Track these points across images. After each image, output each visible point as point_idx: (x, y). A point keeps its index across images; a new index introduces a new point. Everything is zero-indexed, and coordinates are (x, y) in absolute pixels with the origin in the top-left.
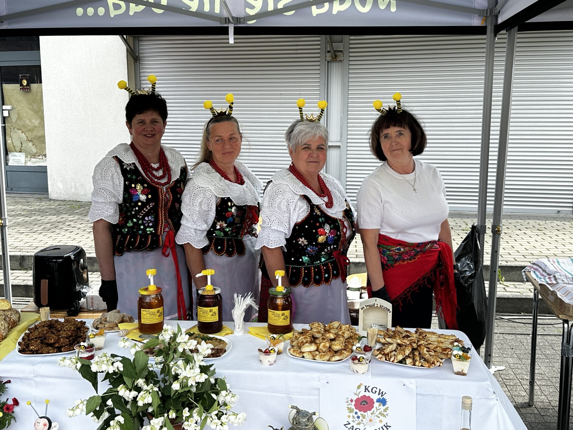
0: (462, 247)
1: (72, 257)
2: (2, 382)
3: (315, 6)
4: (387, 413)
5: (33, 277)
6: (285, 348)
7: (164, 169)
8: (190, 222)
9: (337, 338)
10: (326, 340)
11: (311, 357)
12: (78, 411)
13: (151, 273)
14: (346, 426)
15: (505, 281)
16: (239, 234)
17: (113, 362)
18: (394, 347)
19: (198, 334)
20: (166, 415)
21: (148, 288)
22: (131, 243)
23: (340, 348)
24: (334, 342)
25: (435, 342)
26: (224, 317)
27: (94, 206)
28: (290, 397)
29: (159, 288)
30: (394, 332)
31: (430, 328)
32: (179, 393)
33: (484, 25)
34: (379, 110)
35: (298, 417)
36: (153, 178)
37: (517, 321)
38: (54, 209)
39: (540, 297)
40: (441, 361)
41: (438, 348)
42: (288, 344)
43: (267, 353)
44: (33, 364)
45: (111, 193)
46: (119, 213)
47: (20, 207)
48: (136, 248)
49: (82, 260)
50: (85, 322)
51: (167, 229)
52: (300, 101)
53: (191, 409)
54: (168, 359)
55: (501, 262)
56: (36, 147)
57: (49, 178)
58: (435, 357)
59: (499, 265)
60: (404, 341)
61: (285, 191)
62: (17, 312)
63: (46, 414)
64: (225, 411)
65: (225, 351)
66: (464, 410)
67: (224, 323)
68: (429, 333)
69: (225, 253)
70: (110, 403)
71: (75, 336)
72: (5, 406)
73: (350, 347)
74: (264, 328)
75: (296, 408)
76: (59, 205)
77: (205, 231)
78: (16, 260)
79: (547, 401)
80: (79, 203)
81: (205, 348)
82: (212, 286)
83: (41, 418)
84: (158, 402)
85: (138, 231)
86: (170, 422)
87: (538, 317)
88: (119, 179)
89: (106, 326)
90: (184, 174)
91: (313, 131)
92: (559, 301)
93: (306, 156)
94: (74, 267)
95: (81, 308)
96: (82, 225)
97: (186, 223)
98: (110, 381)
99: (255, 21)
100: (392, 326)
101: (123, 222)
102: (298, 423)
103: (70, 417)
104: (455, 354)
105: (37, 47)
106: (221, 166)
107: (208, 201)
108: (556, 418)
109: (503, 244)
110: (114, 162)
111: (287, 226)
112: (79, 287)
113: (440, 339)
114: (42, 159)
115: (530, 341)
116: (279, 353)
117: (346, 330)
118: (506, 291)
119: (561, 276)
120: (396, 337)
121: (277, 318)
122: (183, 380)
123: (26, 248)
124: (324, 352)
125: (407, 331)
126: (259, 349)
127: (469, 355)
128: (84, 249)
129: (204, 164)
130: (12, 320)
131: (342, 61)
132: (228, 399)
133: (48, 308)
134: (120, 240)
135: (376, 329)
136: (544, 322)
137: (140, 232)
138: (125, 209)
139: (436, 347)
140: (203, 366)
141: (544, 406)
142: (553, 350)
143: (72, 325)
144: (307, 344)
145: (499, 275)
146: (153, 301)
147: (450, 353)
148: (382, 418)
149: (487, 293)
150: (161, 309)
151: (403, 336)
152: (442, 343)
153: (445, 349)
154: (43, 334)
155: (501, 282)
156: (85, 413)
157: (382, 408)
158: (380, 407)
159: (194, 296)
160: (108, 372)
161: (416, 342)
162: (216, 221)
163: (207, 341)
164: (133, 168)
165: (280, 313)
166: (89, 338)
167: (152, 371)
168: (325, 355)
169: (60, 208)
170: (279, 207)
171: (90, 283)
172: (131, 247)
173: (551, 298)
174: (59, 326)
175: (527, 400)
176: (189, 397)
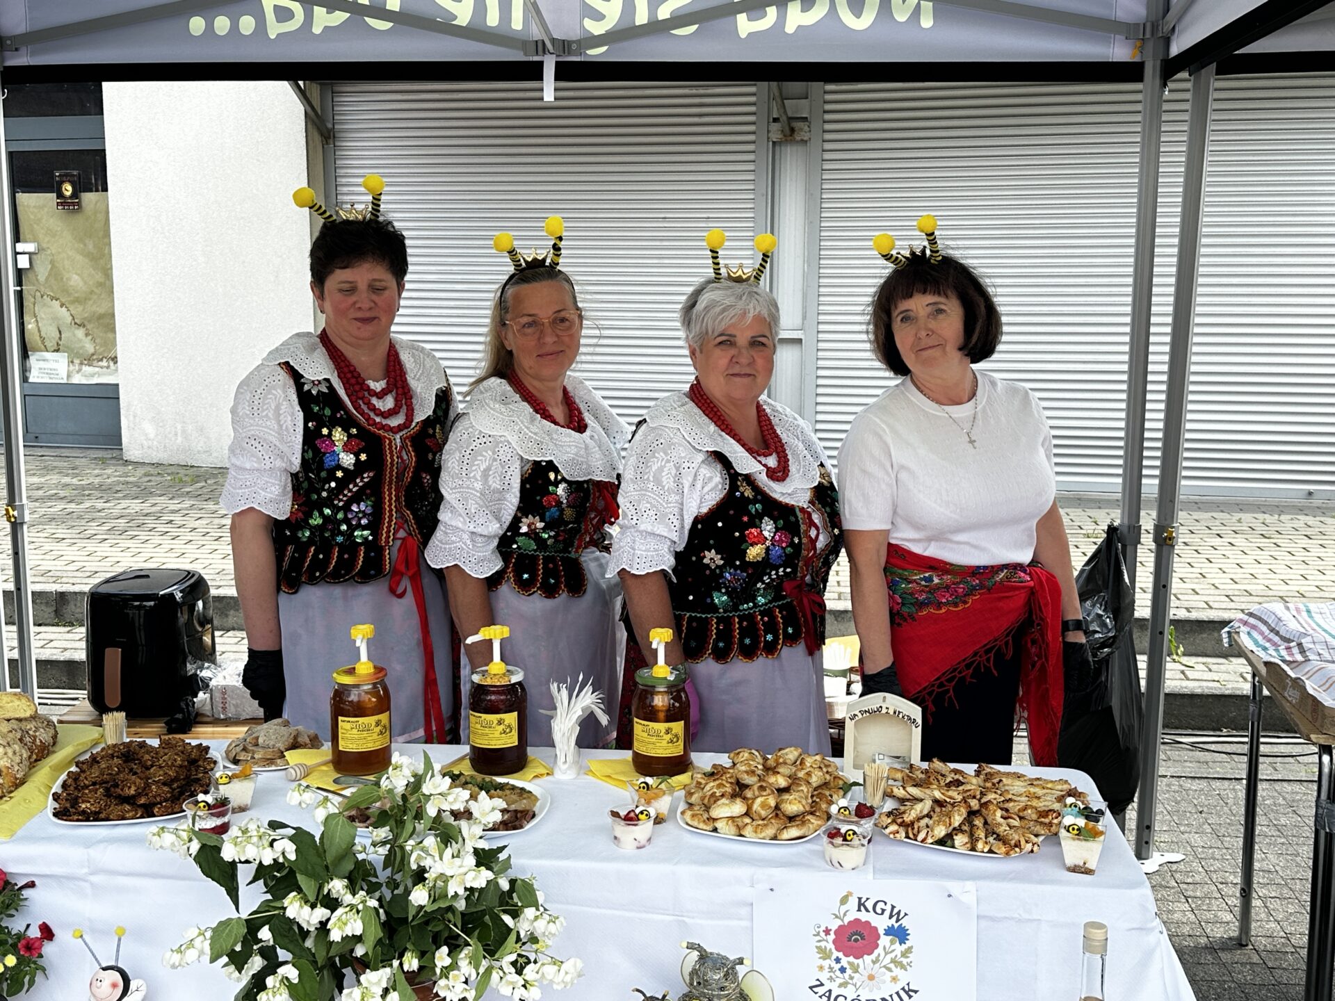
0: (1085, 575)
1: (178, 596)
2: (16, 884)
3: (744, 14)
4: (909, 960)
5: (87, 641)
6: (673, 810)
7: (397, 393)
8: (460, 515)
9: (794, 787)
10: (768, 791)
11: (733, 830)
12: (191, 955)
13: (361, 635)
14: (814, 989)
15: (1184, 654)
16: (572, 546)
17: (274, 840)
18: (926, 806)
19: (472, 777)
20: (396, 963)
21: (354, 668)
22: (318, 565)
23: (801, 809)
24: (786, 796)
25: (1021, 795)
26: (530, 737)
27: (235, 477)
28: (684, 921)
29: (379, 670)
30: (926, 772)
31: (1010, 764)
32: (425, 912)
33: (1137, 59)
34: (887, 257)
35: (702, 969)
36: (372, 415)
37: (1213, 747)
38: (136, 485)
39: (1266, 692)
40: (1035, 839)
41: (1029, 811)
42: (679, 799)
43: (631, 819)
44: (88, 843)
45: (273, 447)
46: (290, 495)
47: (54, 478)
48: (330, 575)
49: (200, 603)
50: (207, 748)
51: (401, 534)
52: (714, 235)
53: (454, 949)
54: (402, 832)
55: (1176, 611)
56: (93, 340)
57: (122, 412)
58: (1020, 832)
59: (1172, 617)
60: (950, 793)
61: (671, 444)
62: (50, 723)
63: (117, 960)
64: (534, 954)
65: (534, 816)
66: (1087, 954)
67: (530, 751)
68: (1008, 774)
69: (538, 588)
70: (265, 934)
71: (184, 779)
72: (23, 942)
73: (824, 806)
74: (624, 762)
75: (698, 948)
76: (146, 475)
77: (494, 537)
78: (47, 603)
79: (1282, 934)
80: (192, 470)
81: (488, 809)
82: (503, 664)
83: (104, 969)
84: (376, 933)
85: (334, 535)
86: (407, 979)
87: (1262, 740)
88: (293, 414)
89: (256, 756)
90: (444, 406)
91: (741, 304)
92: (1310, 702)
93: (723, 362)
94: (183, 618)
95: (198, 714)
96: (199, 521)
97: (450, 519)
98: (266, 885)
99: (604, 49)
100: (923, 759)
101: (300, 514)
102: (704, 983)
103: (174, 967)
104: (1068, 824)
105: (98, 108)
106: (534, 387)
107: (503, 467)
108: (1303, 975)
109: (1179, 568)
110: (283, 377)
111: (677, 523)
112: (194, 666)
113: (1032, 790)
114: (108, 367)
115: (1242, 794)
116: (659, 821)
117: (814, 768)
118: (1188, 679)
119: (1314, 643)
120: (931, 784)
121: (654, 739)
122: (435, 881)
123: (70, 574)
124: (763, 819)
125: (956, 771)
126: (612, 812)
127: (1100, 826)
128: (206, 577)
129: (495, 381)
130: (38, 742)
131: (806, 141)
132: (541, 927)
133: (123, 714)
134: (293, 557)
135: (884, 765)
136: (1276, 750)
137: (340, 539)
138: (305, 485)
139: (1025, 808)
140: (483, 850)
141: (1275, 946)
142: (1295, 816)
143: (177, 754)
144: (724, 800)
145: (1171, 641)
146: (366, 698)
147: (1055, 821)
148: (897, 971)
149: (1143, 683)
150: (384, 717)
151: (948, 781)
152: (1039, 798)
153: (1044, 814)
154: (111, 774)
155: (1175, 657)
156: (208, 958)
157: (899, 948)
158: (893, 947)
159: (465, 689)
160: (261, 862)
161: (978, 797)
162: (519, 515)
163: (493, 791)
164: (325, 390)
165: (661, 726)
166: (217, 784)
167: (364, 860)
168: (765, 825)
169: (150, 481)
170: (658, 481)
171: (218, 657)
172: (318, 574)
173: (1292, 695)
174: (147, 757)
175: (1234, 931)
176: (450, 921)
